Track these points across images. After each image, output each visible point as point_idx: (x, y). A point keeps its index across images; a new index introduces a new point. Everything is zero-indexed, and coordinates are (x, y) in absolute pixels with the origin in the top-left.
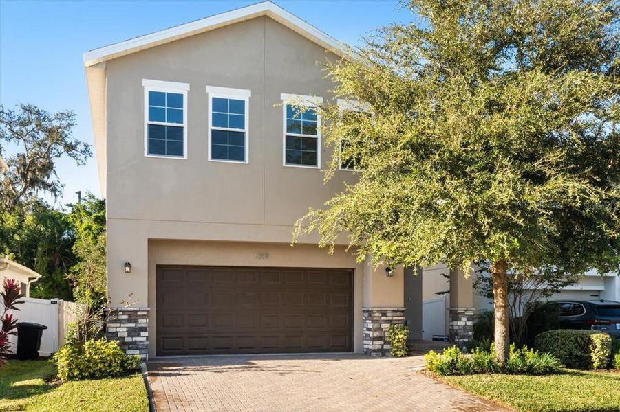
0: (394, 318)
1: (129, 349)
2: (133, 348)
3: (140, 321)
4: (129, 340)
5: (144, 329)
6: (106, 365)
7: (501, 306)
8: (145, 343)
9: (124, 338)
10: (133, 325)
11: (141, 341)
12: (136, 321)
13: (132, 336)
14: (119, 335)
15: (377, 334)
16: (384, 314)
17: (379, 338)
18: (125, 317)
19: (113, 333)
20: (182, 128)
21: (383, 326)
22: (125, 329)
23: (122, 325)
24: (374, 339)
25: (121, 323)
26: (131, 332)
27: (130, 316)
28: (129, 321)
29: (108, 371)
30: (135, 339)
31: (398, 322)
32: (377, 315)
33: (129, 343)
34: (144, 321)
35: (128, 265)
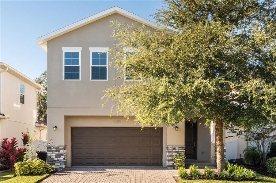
0: (180, 151)
1: (56, 163)
2: (57, 163)
3: (61, 151)
4: (56, 159)
5: (62, 155)
6: (36, 170)
7: (219, 145)
8: (63, 161)
9: (54, 158)
10: (57, 153)
11: (61, 160)
12: (59, 151)
13: (57, 158)
14: (52, 157)
15: (170, 158)
16: (174, 149)
17: (172, 160)
18: (55, 149)
19: (49, 156)
20: (79, 67)
21: (174, 154)
22: (54, 155)
23: (53, 153)
24: (169, 160)
25: (52, 152)
26: (57, 156)
27: (56, 149)
28: (56, 151)
29: (36, 172)
30: (58, 159)
31: (181, 152)
32: (170, 149)
33: (56, 161)
34: (62, 151)
35: (56, 127)
